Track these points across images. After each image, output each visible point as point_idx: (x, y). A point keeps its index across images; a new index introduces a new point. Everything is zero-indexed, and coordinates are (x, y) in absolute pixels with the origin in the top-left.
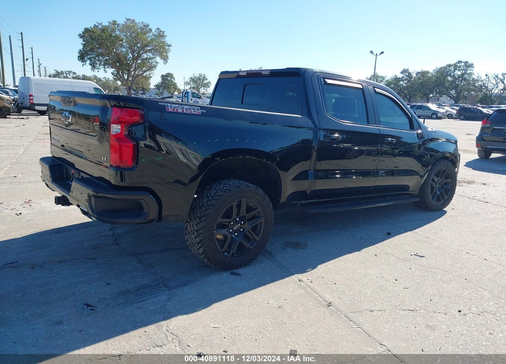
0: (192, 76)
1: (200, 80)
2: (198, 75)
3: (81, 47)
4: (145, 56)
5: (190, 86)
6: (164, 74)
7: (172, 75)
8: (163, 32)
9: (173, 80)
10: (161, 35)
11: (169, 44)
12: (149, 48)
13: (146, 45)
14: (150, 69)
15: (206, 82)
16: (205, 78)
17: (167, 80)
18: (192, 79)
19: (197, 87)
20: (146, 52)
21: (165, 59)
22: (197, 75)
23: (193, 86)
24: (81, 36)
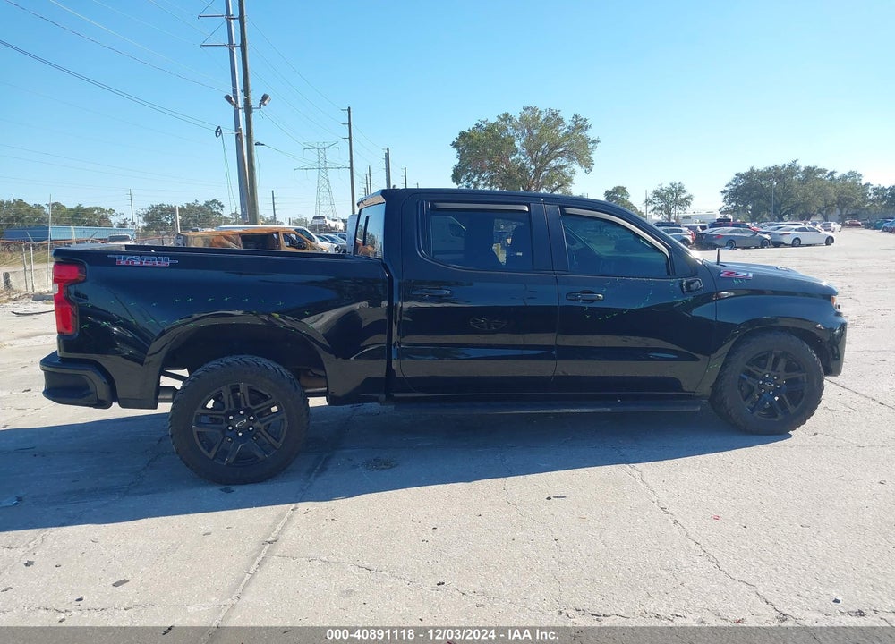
0: (657, 188)
1: (672, 194)
2: (669, 186)
3: (457, 162)
4: (553, 163)
5: (653, 206)
6: (610, 189)
7: (623, 189)
8: (586, 120)
9: (625, 197)
10: (580, 125)
11: (596, 138)
12: (561, 150)
13: (557, 147)
14: (562, 185)
15: (683, 196)
16: (681, 190)
17: (616, 198)
18: (657, 194)
19: (667, 206)
20: (555, 157)
21: (588, 164)
22: (667, 185)
23: (660, 205)
24: (455, 145)
